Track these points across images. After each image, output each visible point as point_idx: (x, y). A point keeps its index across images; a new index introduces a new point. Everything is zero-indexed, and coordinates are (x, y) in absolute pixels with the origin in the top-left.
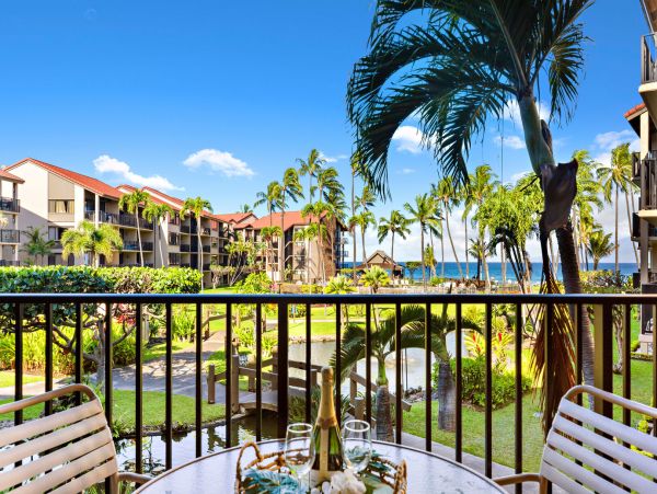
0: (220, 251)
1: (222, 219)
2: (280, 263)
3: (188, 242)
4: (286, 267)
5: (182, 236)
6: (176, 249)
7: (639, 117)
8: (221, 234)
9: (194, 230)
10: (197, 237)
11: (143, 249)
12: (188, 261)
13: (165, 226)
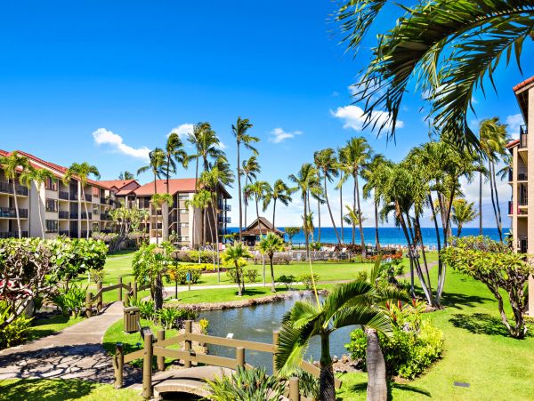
0: (103, 217)
1: (104, 185)
2: (164, 230)
3: (67, 209)
4: (170, 233)
5: (60, 202)
6: (54, 216)
7: (527, 91)
8: (103, 201)
9: (74, 197)
10: (77, 204)
11: (20, 217)
12: (68, 227)
13: (42, 193)
